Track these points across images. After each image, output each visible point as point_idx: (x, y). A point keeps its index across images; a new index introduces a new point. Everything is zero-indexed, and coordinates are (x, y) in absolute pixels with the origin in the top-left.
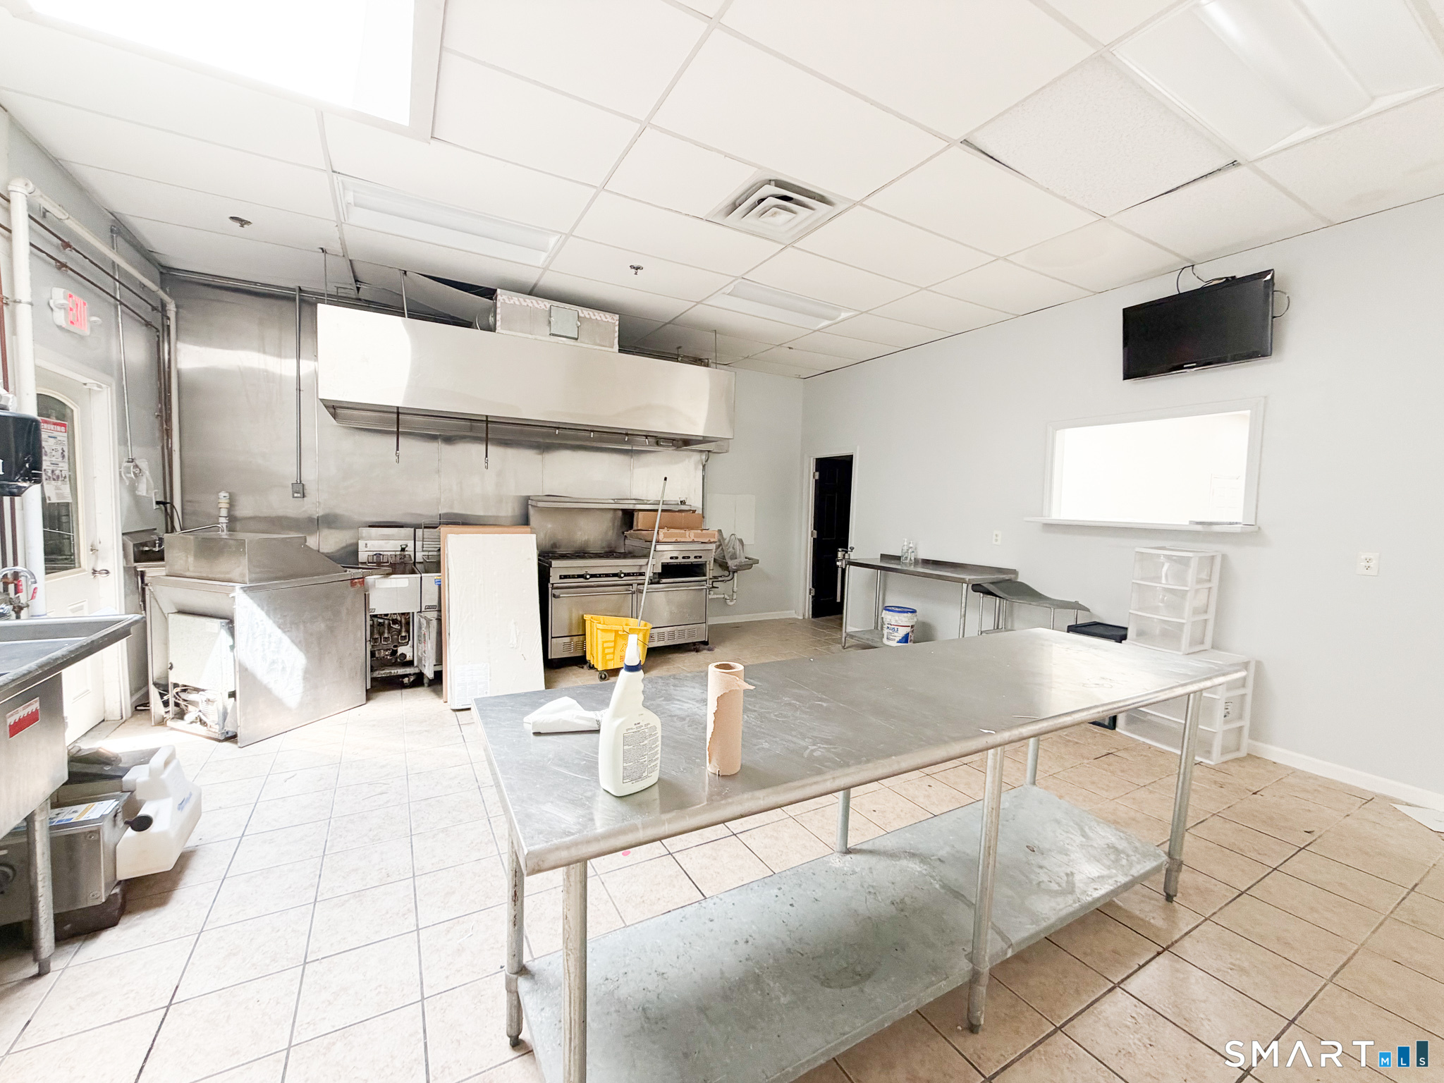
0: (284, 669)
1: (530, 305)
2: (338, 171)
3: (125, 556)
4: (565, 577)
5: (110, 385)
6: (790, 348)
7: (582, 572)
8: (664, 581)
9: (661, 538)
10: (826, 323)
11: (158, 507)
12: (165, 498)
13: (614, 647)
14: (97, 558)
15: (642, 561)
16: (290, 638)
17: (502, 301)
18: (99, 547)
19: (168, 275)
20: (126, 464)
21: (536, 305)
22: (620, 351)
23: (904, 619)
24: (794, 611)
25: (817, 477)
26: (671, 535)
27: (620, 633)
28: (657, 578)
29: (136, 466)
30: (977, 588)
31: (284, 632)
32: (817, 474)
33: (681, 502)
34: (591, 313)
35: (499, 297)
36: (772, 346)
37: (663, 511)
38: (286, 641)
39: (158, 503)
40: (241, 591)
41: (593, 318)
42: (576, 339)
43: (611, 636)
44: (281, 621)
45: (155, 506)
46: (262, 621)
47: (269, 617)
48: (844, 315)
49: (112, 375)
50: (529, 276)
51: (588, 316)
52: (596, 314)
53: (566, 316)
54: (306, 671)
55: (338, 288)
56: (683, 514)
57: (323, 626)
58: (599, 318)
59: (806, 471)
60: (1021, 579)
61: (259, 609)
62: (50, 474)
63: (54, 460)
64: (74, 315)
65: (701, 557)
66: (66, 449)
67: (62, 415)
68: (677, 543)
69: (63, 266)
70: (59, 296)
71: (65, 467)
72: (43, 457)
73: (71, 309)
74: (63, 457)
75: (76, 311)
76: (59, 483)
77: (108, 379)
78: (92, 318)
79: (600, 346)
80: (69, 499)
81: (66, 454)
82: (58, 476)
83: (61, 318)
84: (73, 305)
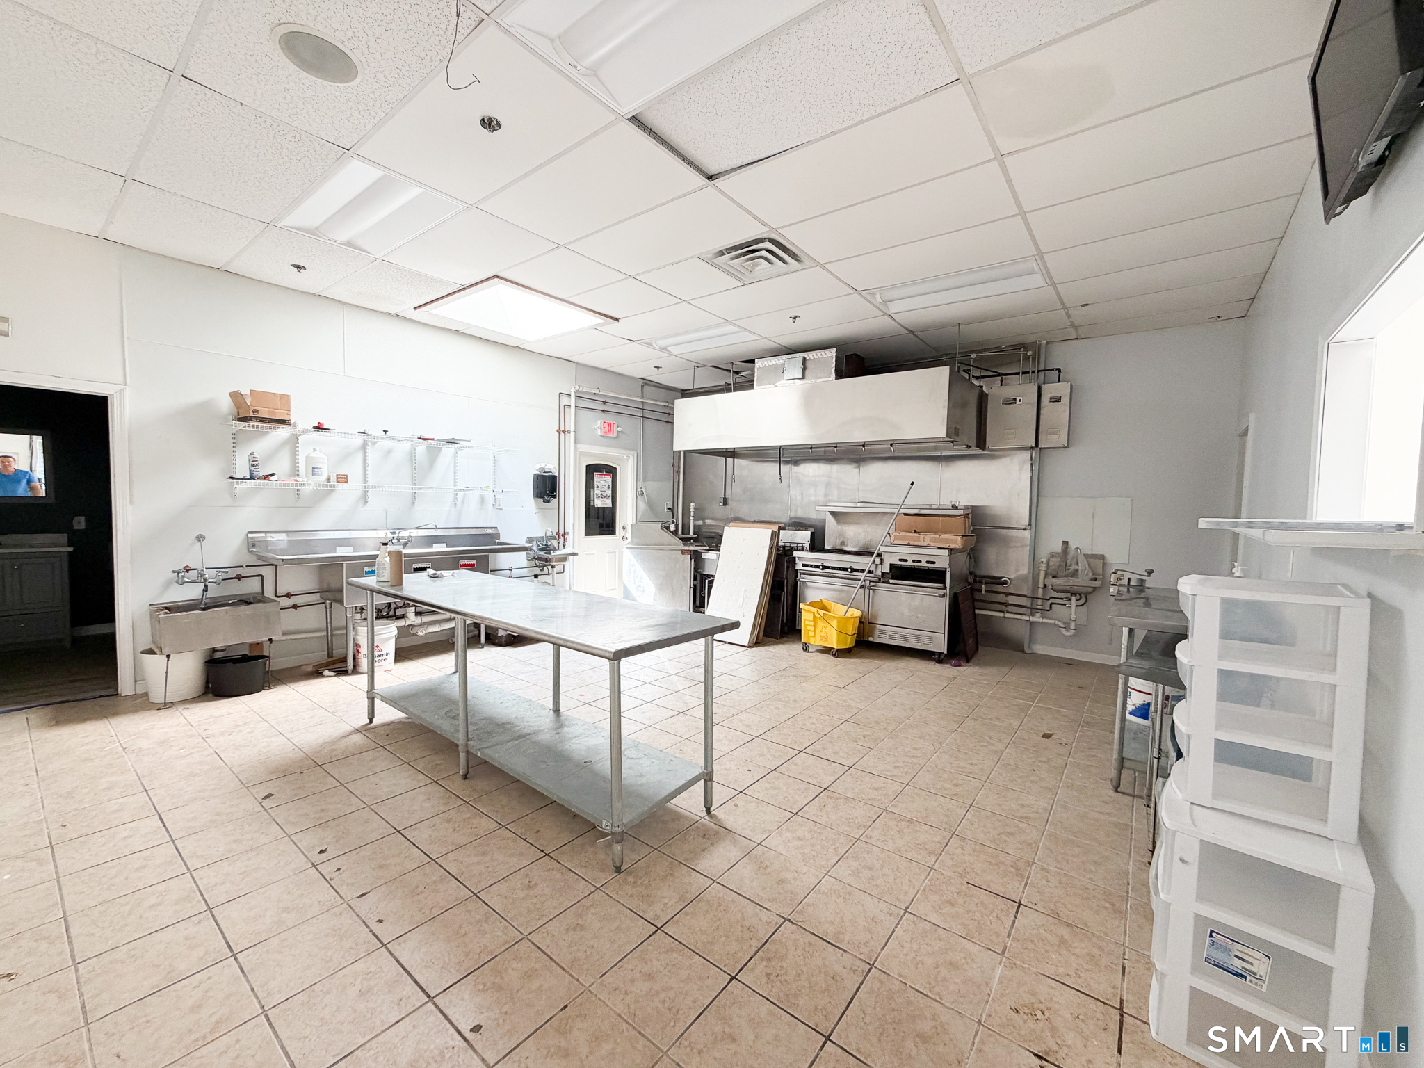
1: (773, 363)
4: (807, 566)
5: (633, 455)
6: (1083, 305)
8: (892, 581)
12: (673, 507)
14: (626, 531)
17: (759, 365)
18: (627, 527)
20: (639, 490)
21: (775, 362)
22: (837, 378)
26: (902, 538)
27: (817, 615)
28: (885, 579)
29: (642, 491)
31: (645, 572)
35: (756, 365)
38: (645, 577)
39: (669, 509)
40: (625, 548)
41: (816, 357)
42: (803, 378)
43: (811, 617)
44: (643, 566)
45: (666, 510)
46: (634, 564)
47: (638, 563)
49: (634, 451)
50: (770, 344)
51: (812, 358)
53: (796, 362)
57: (665, 573)
58: (820, 356)
61: (633, 558)
62: (600, 495)
63: (603, 489)
64: (606, 430)
65: (934, 563)
66: (611, 485)
67: (612, 471)
68: (908, 545)
69: (603, 411)
70: (599, 423)
71: (609, 492)
72: (596, 489)
73: (604, 428)
74: (609, 488)
75: (608, 427)
76: (605, 499)
77: (632, 452)
78: (619, 428)
79: (821, 378)
80: (610, 505)
81: (611, 487)
82: (605, 497)
83: (599, 432)
84: (606, 425)
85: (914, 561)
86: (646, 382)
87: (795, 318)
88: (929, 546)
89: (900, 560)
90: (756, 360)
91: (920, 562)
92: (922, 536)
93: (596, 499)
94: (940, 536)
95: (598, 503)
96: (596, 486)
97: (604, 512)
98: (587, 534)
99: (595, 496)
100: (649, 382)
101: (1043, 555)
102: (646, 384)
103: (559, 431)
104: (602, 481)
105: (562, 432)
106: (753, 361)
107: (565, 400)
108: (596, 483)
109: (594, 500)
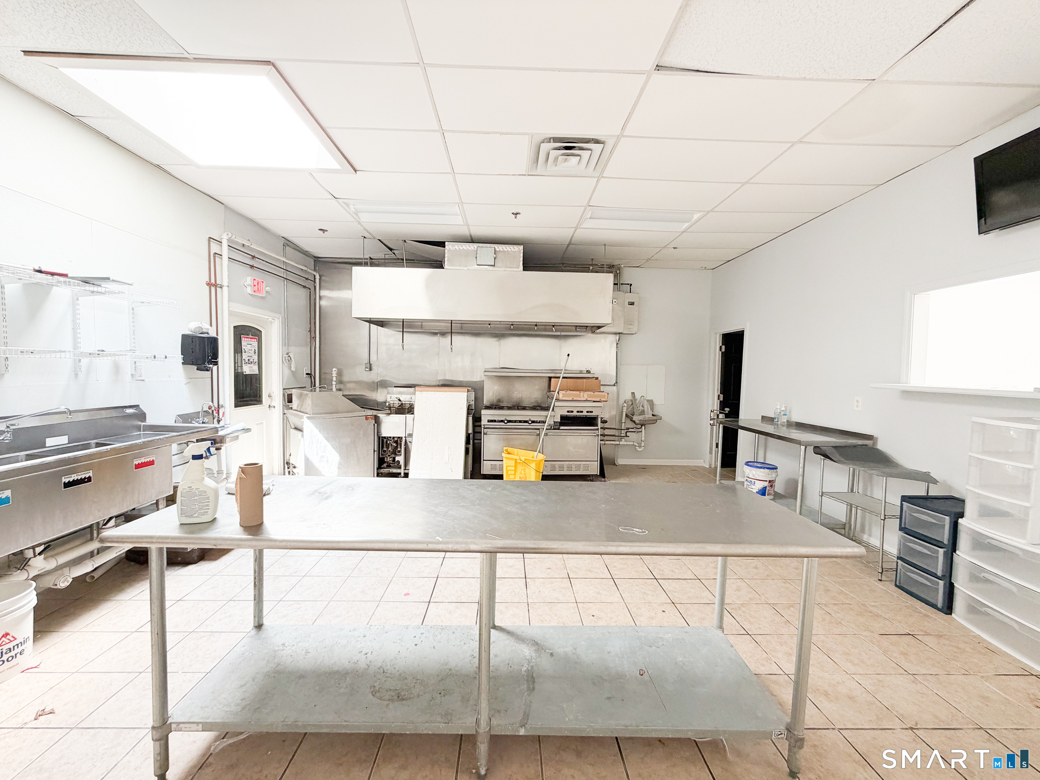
0: (327, 461)
1: (465, 248)
2: (338, 197)
3: (284, 399)
4: (492, 421)
5: (279, 318)
6: (674, 248)
7: (503, 419)
8: (562, 428)
9: (561, 397)
10: (686, 225)
11: (307, 376)
12: (311, 372)
13: (515, 471)
14: (272, 400)
15: (544, 413)
16: (331, 445)
17: (448, 249)
18: (273, 395)
19: (317, 261)
20: (285, 355)
21: (468, 248)
22: (524, 270)
23: (761, 474)
24: (703, 461)
25: (723, 350)
26: (568, 395)
27: (519, 461)
28: (556, 426)
29: (289, 356)
30: (818, 450)
31: (328, 442)
32: (724, 347)
33: (587, 371)
34: (504, 247)
35: (446, 247)
36: (659, 249)
37: (563, 378)
38: (329, 446)
39: (307, 374)
40: (307, 419)
41: (505, 250)
42: (494, 266)
43: (513, 463)
44: (326, 435)
45: (305, 376)
46: (317, 435)
47: (320, 433)
48: (696, 216)
49: (281, 314)
50: (464, 231)
51: (502, 250)
52: (508, 247)
53: (487, 251)
54: (340, 464)
55: (385, 255)
56: (585, 380)
57: (349, 440)
58: (509, 250)
59: (713, 345)
60: (881, 446)
61: (315, 428)
62: (247, 361)
63: (250, 355)
64: (256, 288)
65: (592, 412)
66: (257, 350)
67: (256, 333)
68: (573, 401)
69: (252, 267)
70: (249, 280)
71: (256, 358)
72: (243, 353)
73: (255, 286)
74: (255, 353)
75: (257, 286)
76: (252, 365)
77: (278, 315)
78: (267, 288)
79: (510, 268)
80: (257, 372)
81: (257, 352)
82: (252, 362)
83: (249, 290)
84: (256, 284)
85: (578, 412)
86: (288, 243)
87: (517, 214)
88: (586, 401)
89: (568, 412)
90: (446, 243)
91: (582, 412)
92: (582, 393)
93: (244, 365)
94: (594, 392)
95: (247, 370)
96: (243, 351)
97: (251, 378)
98: (237, 405)
99: (243, 362)
100: (291, 244)
101: (621, 401)
102: (288, 245)
103: (209, 284)
104: (249, 345)
105: (213, 285)
106: (442, 244)
107: (215, 248)
108: (243, 347)
109: (242, 366)
